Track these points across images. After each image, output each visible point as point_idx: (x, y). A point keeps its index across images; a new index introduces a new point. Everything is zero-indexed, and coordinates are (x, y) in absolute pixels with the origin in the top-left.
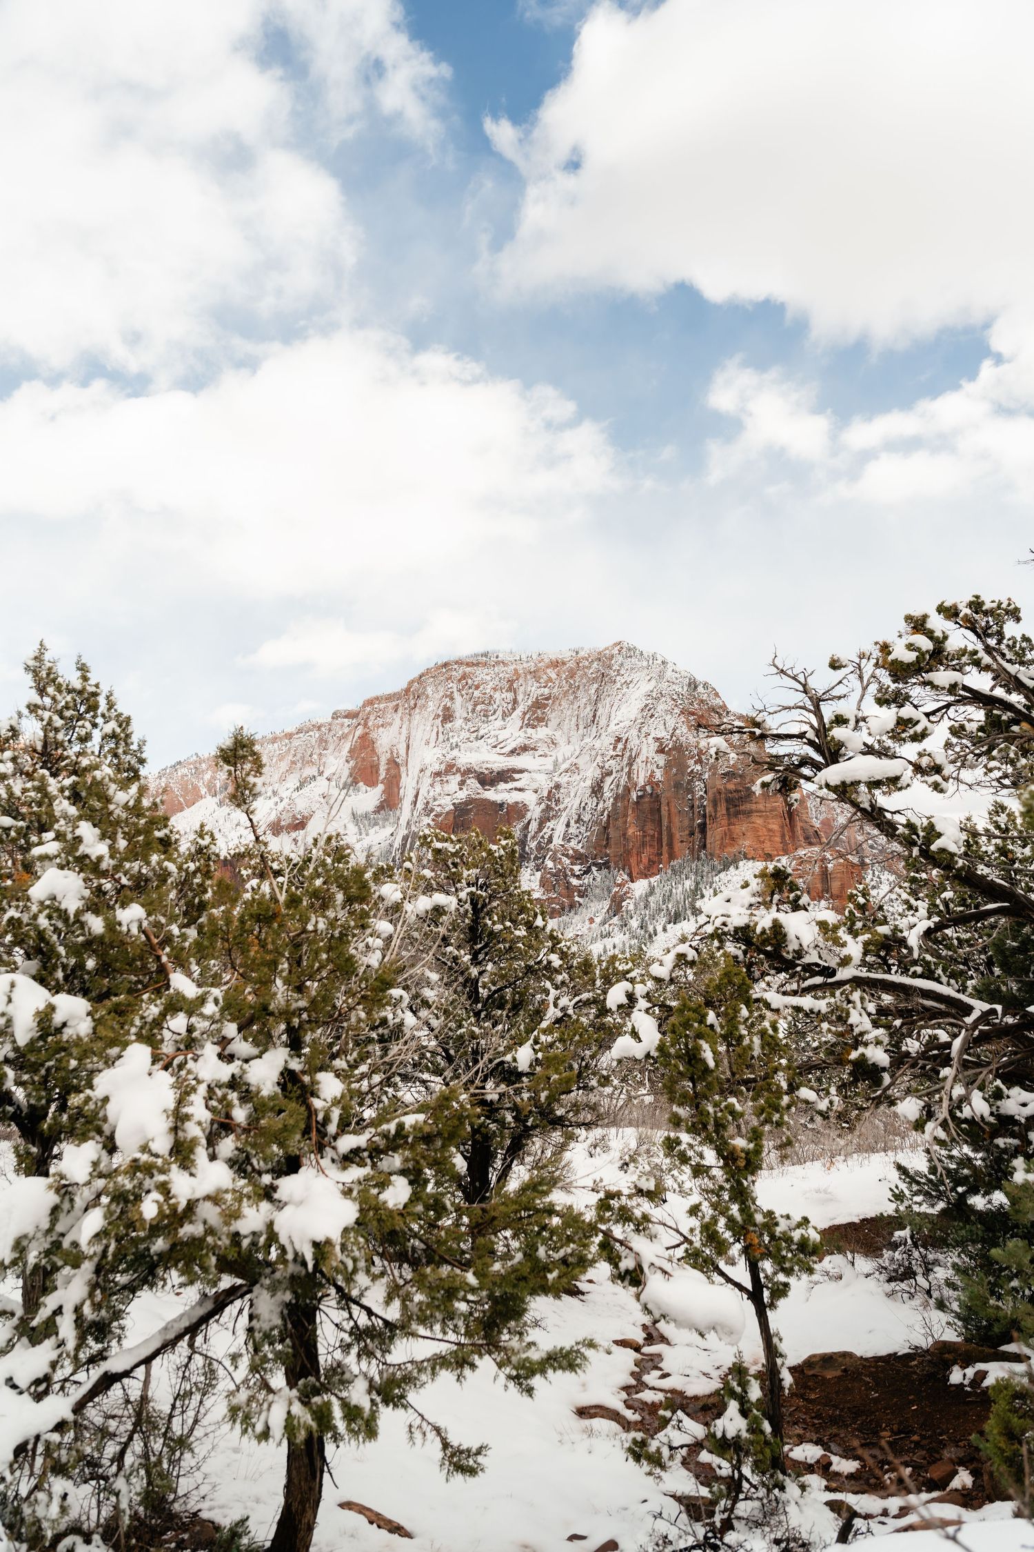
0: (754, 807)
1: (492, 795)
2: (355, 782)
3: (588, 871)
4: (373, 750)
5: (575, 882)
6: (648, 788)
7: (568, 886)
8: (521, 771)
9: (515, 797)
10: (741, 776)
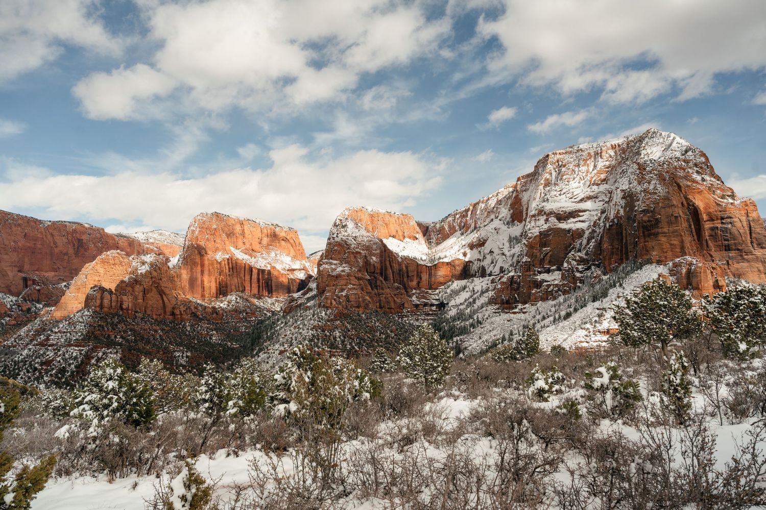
0: (660, 230)
1: (564, 226)
2: (513, 221)
3: (589, 268)
4: (521, 204)
5: (578, 275)
6: (616, 220)
7: (574, 277)
8: (584, 211)
9: (580, 225)
10: (652, 212)
